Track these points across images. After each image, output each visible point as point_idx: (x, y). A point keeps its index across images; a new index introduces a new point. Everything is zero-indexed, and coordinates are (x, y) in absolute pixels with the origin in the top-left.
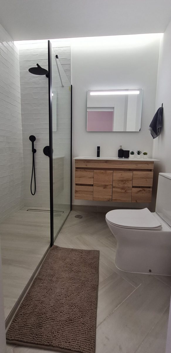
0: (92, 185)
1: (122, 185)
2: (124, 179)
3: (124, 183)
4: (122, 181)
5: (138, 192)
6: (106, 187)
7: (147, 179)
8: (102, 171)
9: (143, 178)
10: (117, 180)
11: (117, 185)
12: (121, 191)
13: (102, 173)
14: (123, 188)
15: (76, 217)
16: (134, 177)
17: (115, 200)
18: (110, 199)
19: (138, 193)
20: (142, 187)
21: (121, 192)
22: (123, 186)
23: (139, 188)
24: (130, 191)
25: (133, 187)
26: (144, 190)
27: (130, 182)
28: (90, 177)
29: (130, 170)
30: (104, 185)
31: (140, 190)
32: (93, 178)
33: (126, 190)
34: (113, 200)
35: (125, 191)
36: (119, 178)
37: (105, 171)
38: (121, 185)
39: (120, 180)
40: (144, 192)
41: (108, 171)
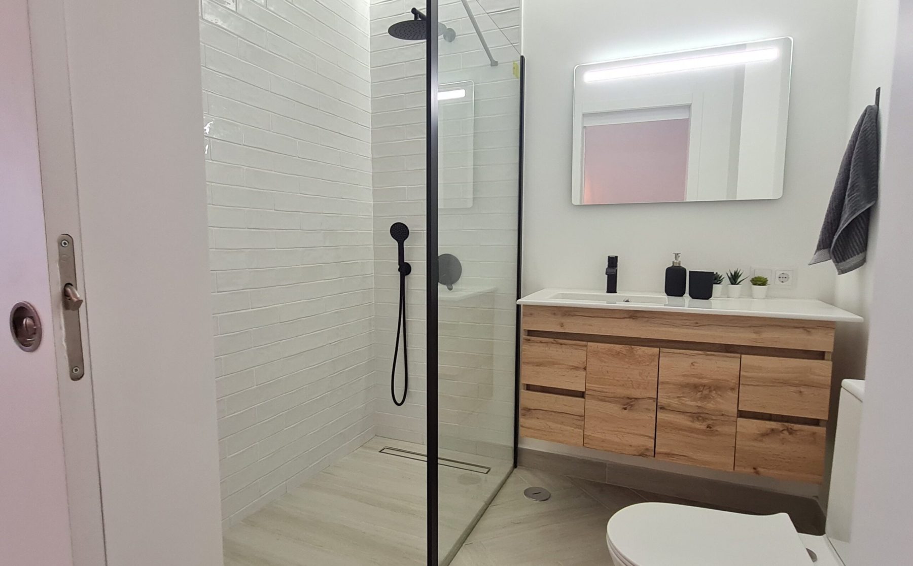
0: (582, 395)
1: (693, 403)
2: (705, 381)
3: (705, 398)
4: (696, 387)
5: (764, 435)
6: (632, 405)
7: (802, 390)
8: (618, 347)
9: (785, 383)
10: (674, 384)
11: (674, 402)
12: (689, 423)
13: (618, 353)
14: (697, 416)
15: (527, 493)
16: (746, 377)
17: (668, 455)
18: (647, 449)
19: (761, 441)
20: (782, 416)
21: (692, 430)
22: (699, 407)
23: (770, 420)
24: (728, 429)
25: (742, 414)
26: (791, 432)
27: (730, 393)
28: (575, 364)
29: (728, 349)
30: (623, 398)
31: (773, 430)
32: (585, 369)
33: (710, 422)
34: (660, 453)
35: (708, 427)
36: (684, 376)
37: (628, 347)
38: (691, 403)
39: (687, 385)
40: (790, 438)
41: (641, 350)
